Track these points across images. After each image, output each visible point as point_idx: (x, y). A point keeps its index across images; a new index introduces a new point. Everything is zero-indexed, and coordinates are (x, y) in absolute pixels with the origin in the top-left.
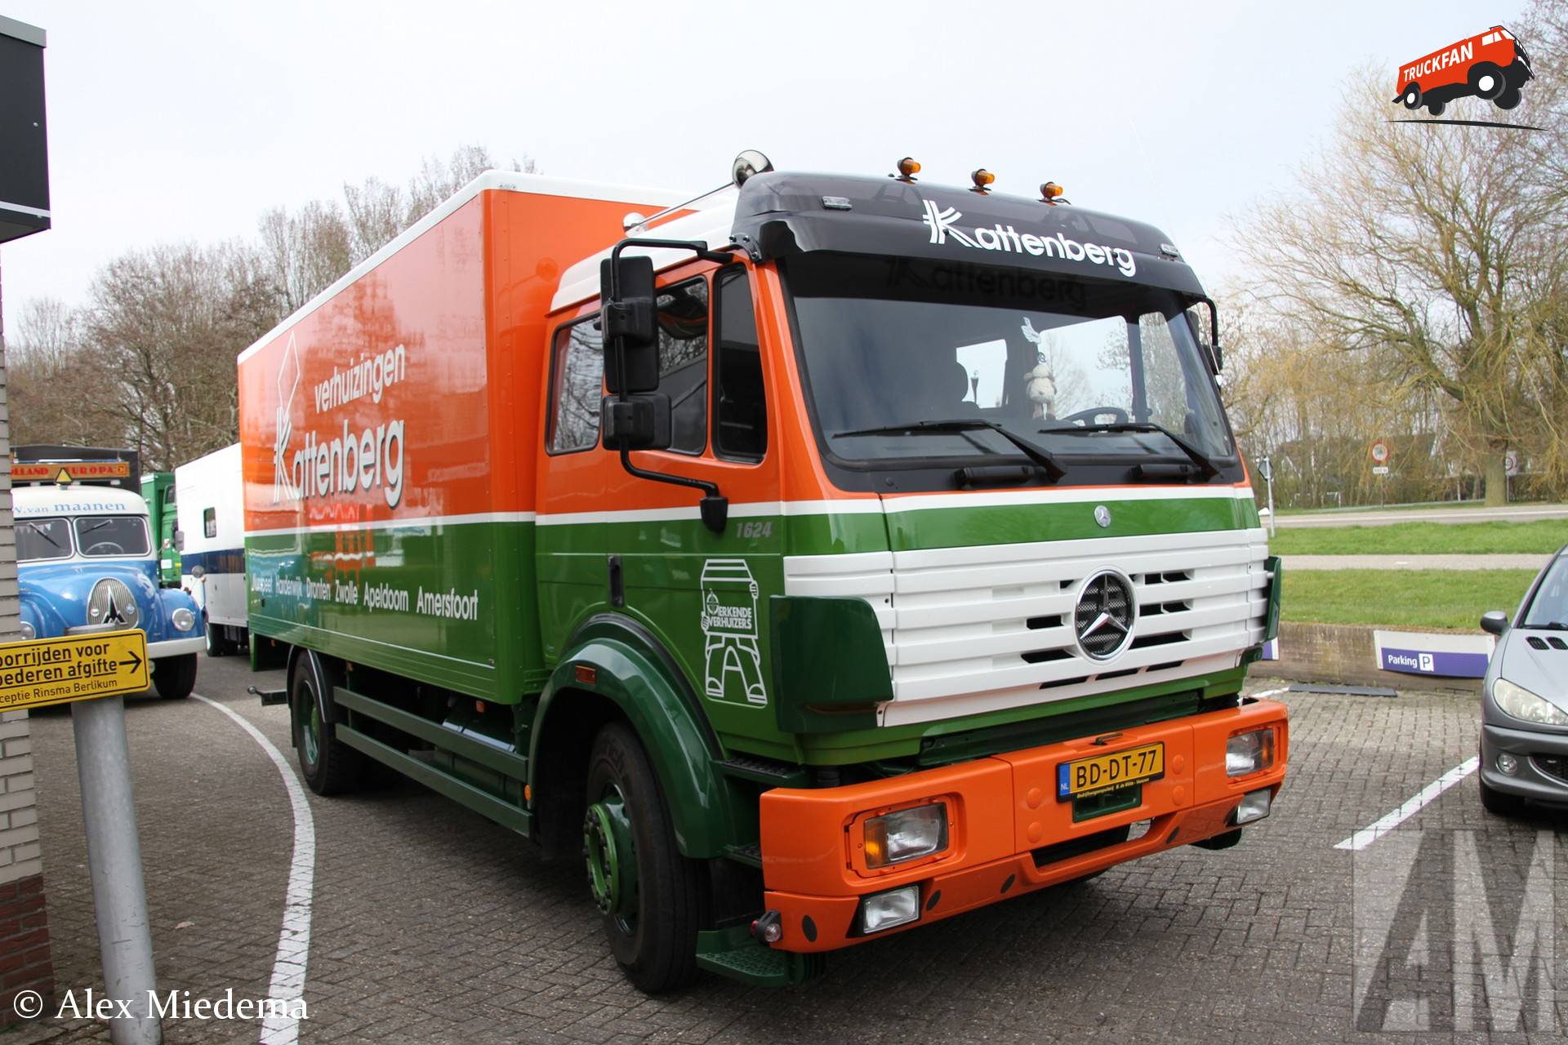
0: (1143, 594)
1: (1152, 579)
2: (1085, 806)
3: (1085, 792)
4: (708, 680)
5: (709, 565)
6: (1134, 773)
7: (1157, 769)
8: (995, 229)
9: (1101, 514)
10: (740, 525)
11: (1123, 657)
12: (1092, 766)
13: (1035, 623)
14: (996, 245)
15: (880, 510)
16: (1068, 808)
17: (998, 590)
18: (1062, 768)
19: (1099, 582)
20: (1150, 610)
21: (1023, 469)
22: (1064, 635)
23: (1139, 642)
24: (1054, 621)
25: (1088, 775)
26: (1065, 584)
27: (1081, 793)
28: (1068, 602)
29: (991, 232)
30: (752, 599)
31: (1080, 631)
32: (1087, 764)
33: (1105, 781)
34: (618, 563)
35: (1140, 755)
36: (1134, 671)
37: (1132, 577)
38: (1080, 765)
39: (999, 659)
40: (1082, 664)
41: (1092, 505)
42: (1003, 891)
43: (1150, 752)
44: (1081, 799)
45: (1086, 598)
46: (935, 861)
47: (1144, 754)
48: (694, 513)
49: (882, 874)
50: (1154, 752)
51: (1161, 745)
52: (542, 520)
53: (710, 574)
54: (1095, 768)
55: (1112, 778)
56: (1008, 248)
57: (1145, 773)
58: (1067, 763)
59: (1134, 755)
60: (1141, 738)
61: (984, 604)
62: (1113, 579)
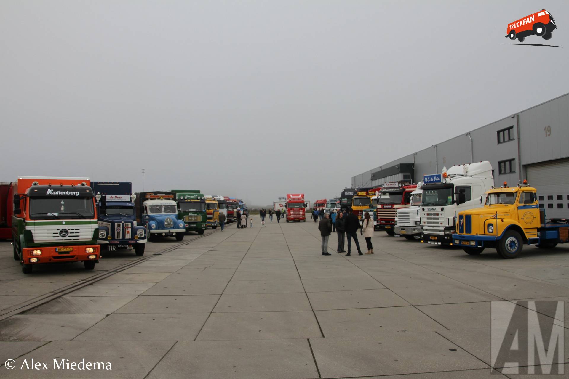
0: (70, 231)
1: (72, 230)
2: (60, 253)
3: (60, 251)
6: (68, 250)
7: (72, 250)
9: (64, 223)
11: (67, 238)
13: (54, 233)
14: (56, 194)
15: (34, 222)
16: (58, 253)
17: (48, 230)
19: (63, 230)
20: (70, 233)
21: (53, 218)
22: (58, 235)
23: (69, 236)
24: (57, 233)
26: (58, 230)
28: (58, 232)
29: (56, 192)
31: (61, 235)
32: (60, 248)
33: (63, 250)
36: (71, 239)
37: (69, 229)
39: (49, 237)
40: (61, 238)
41: (62, 222)
42: (50, 261)
45: (61, 231)
46: (40, 256)
49: (32, 256)
51: (73, 247)
55: (65, 250)
56: (58, 194)
57: (70, 250)
58: (57, 248)
59: (68, 248)
60: (70, 247)
61: (46, 231)
62: (65, 229)
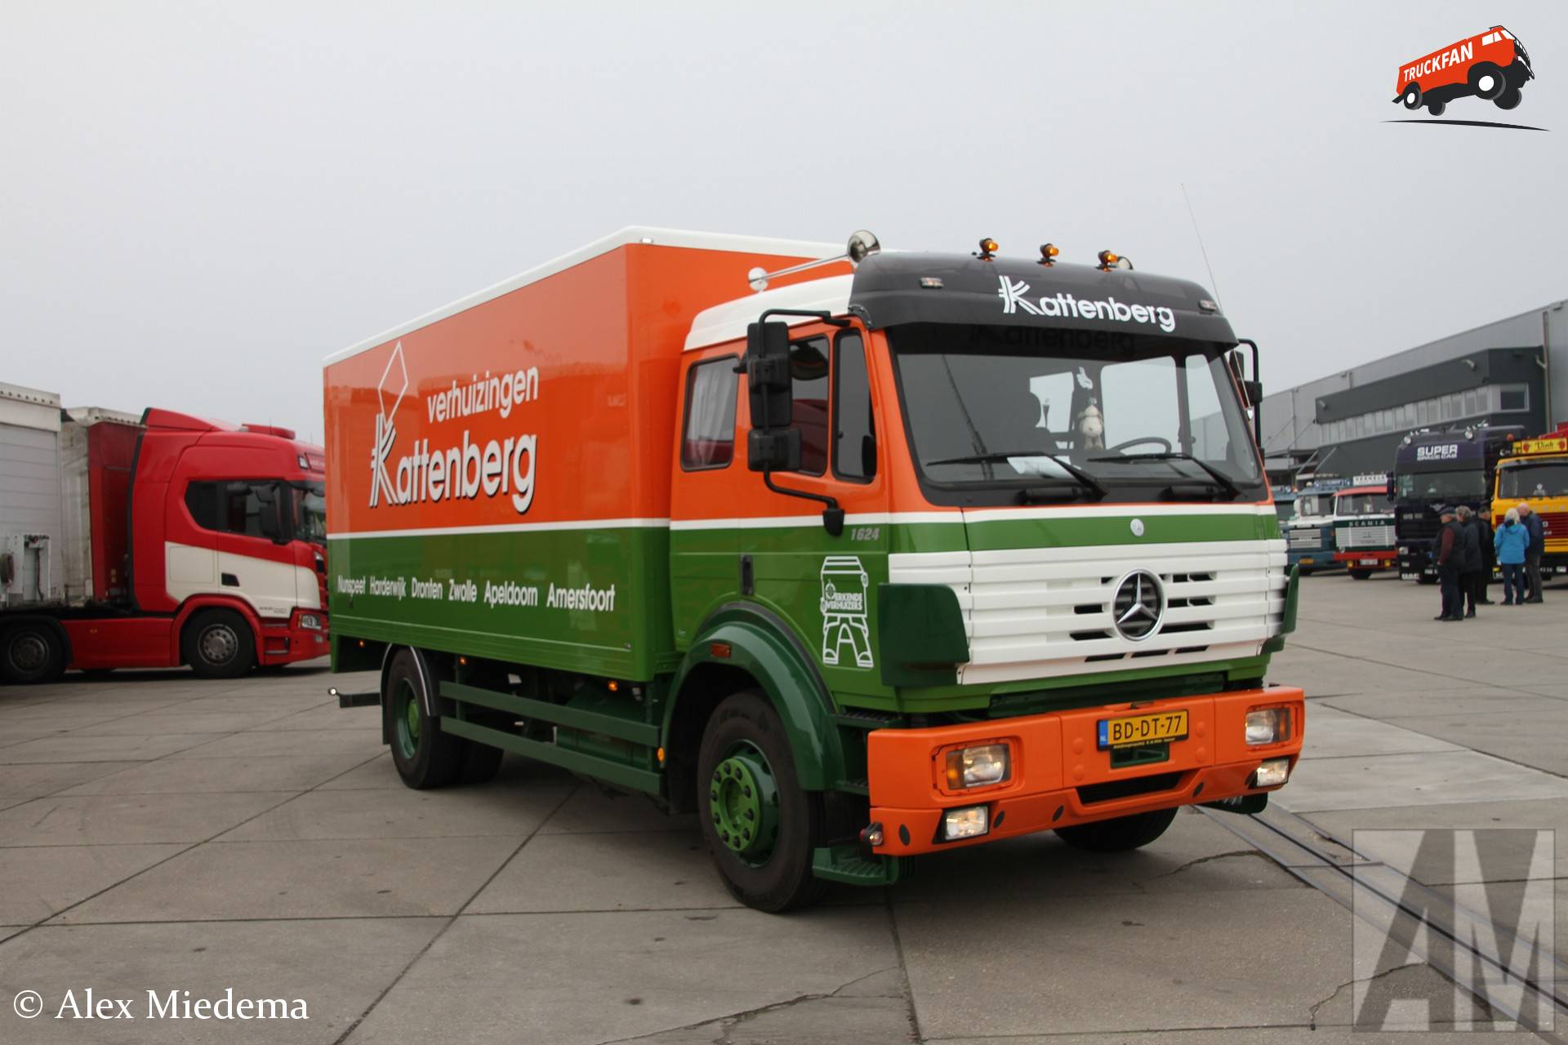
0: (1170, 590)
1: (1180, 578)
2: (1122, 756)
3: (1120, 744)
4: (825, 651)
5: (829, 561)
6: (1162, 733)
7: (1182, 731)
8: (1056, 297)
9: (1137, 527)
10: (854, 531)
11: (1153, 640)
12: (1126, 724)
13: (1081, 610)
14: (1056, 312)
15: (961, 521)
16: (1106, 757)
17: (1052, 583)
18: (1101, 724)
19: (1132, 580)
20: (1174, 603)
21: (1073, 490)
22: (1104, 620)
23: (1167, 629)
24: (1096, 608)
25: (1123, 731)
26: (1105, 580)
27: (1117, 745)
28: (1108, 595)
29: (1053, 301)
30: (863, 588)
31: (1118, 617)
32: (1122, 722)
33: (1137, 737)
34: (749, 560)
35: (1168, 718)
36: (1164, 652)
37: (1163, 577)
38: (1116, 722)
39: (1051, 636)
40: (1118, 643)
41: (1129, 519)
42: (1054, 819)
43: (1176, 717)
44: (1116, 749)
45: (1122, 592)
46: (1000, 788)
47: (1171, 718)
48: (818, 521)
49: (960, 795)
50: (1180, 717)
51: (1185, 713)
52: (676, 526)
53: (827, 568)
54: (1129, 727)
55: (1143, 735)
56: (1066, 314)
57: (1172, 733)
58: (1106, 720)
59: (1162, 718)
60: (1169, 705)
61: (1041, 593)
62: (1146, 577)
